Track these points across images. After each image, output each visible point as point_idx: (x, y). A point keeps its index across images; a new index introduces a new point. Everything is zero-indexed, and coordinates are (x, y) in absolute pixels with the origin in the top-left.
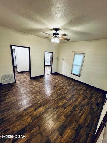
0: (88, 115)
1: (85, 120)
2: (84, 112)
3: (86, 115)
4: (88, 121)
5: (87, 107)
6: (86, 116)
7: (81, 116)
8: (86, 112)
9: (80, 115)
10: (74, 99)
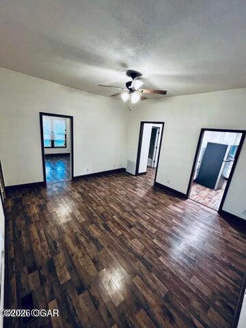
0: (31, 245)
1: (29, 234)
2: (41, 240)
3: (34, 241)
4: (23, 237)
5: (45, 257)
6: (32, 240)
7: (39, 232)
8: (37, 244)
9: (42, 232)
10: (82, 239)
